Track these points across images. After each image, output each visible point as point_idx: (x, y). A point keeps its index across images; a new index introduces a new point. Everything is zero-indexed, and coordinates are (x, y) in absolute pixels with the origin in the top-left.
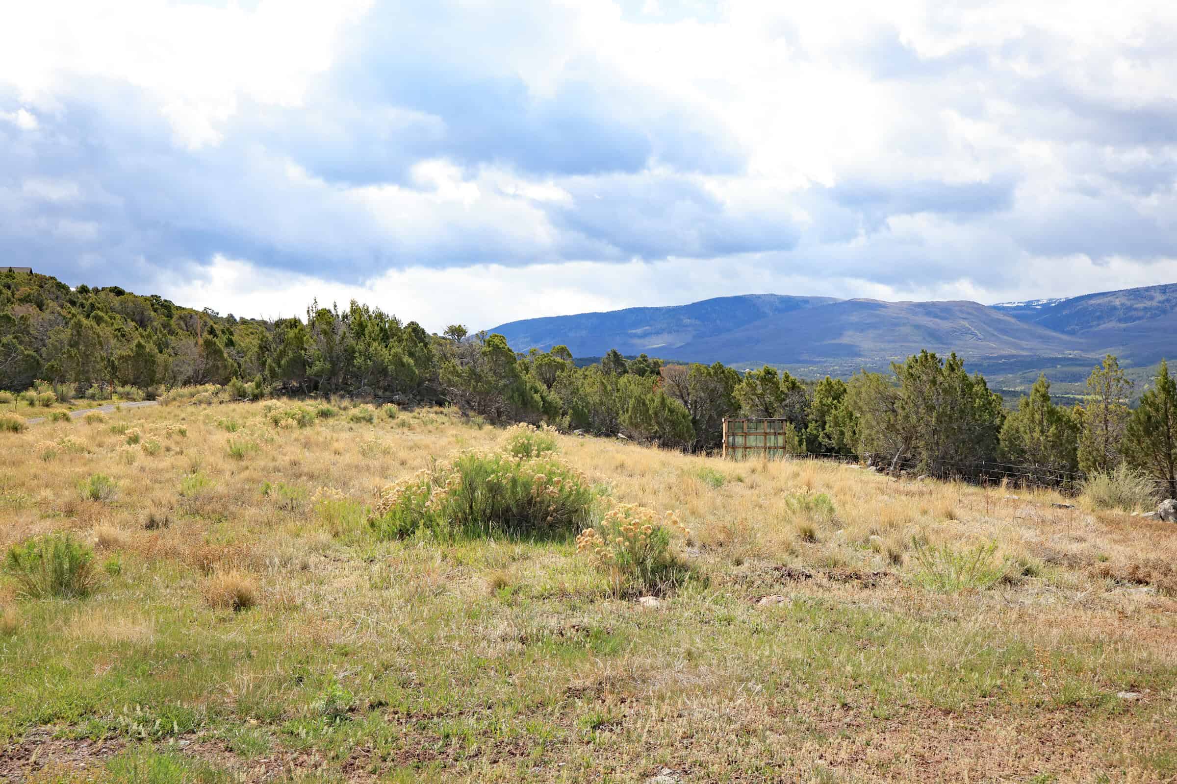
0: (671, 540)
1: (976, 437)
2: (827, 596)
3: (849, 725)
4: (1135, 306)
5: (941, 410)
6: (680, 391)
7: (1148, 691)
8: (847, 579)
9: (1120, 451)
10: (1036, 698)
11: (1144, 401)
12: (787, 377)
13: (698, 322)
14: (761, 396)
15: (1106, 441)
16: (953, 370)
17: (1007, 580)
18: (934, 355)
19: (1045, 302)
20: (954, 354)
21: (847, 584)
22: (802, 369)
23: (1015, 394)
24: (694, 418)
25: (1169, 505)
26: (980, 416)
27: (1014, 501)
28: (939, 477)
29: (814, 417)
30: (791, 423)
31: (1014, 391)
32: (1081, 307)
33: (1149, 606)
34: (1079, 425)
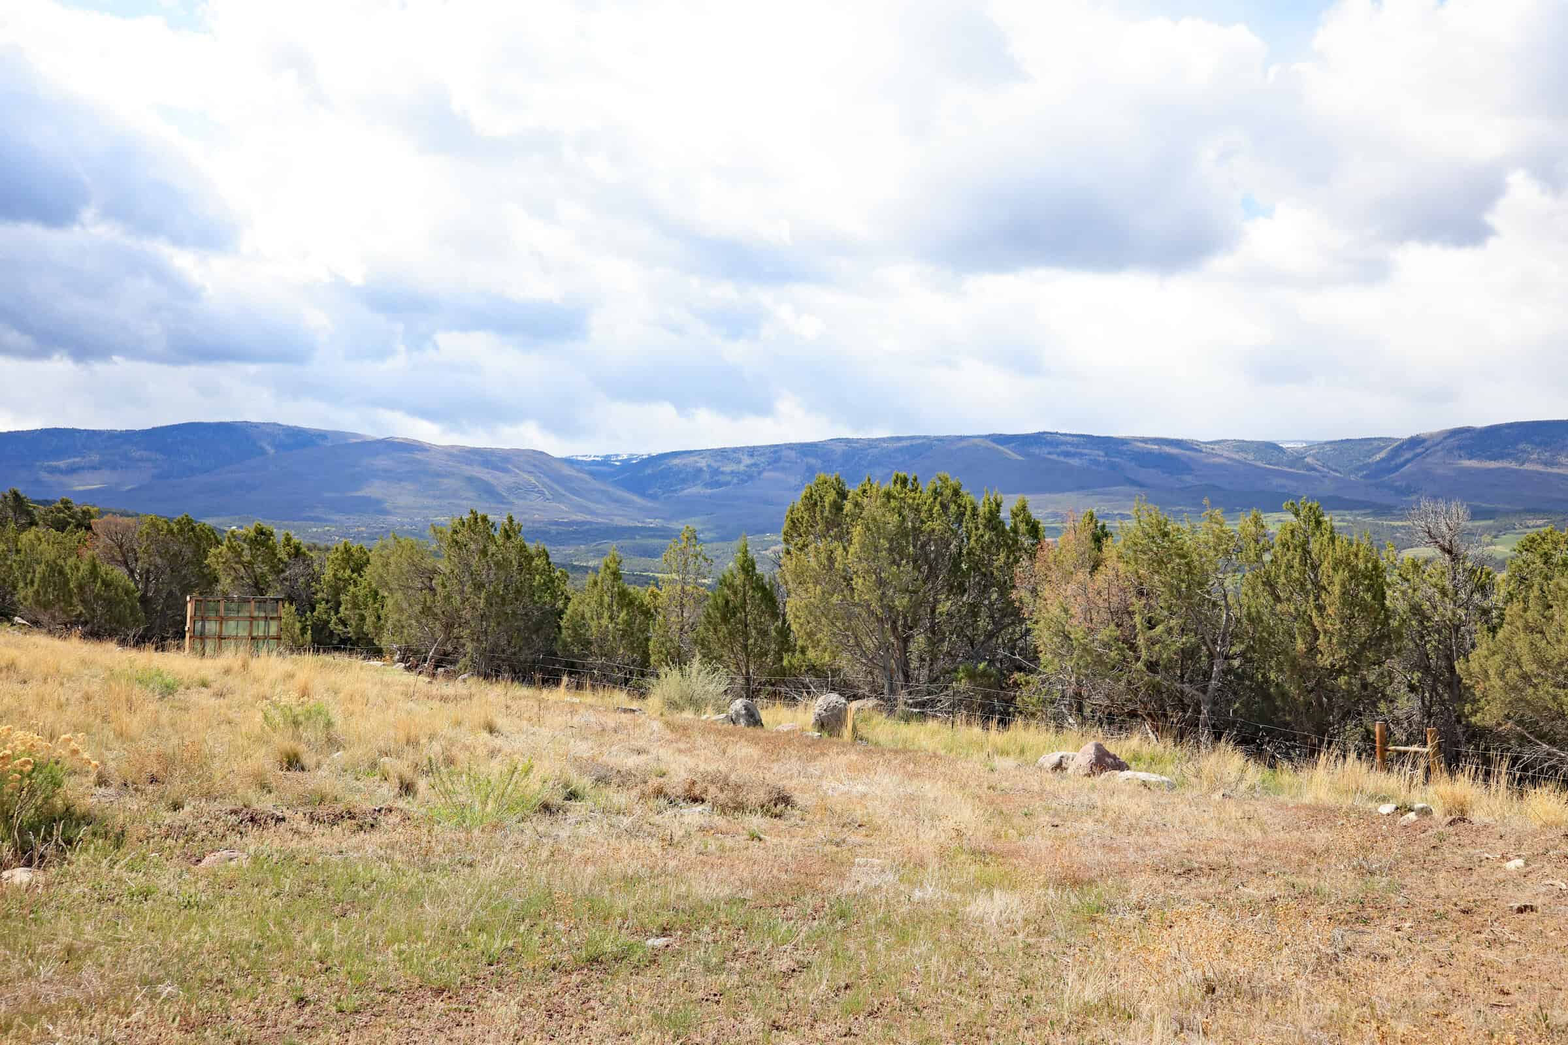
0: (66, 780)
1: (534, 624)
2: (304, 844)
3: (300, 1028)
4: (721, 469)
5: (492, 588)
6: (123, 555)
7: (679, 933)
8: (337, 819)
9: (696, 642)
10: (552, 959)
11: (723, 582)
12: (288, 539)
13: (159, 456)
14: (249, 565)
15: (681, 630)
16: (509, 537)
17: (546, 808)
18: (486, 517)
19: (625, 457)
20: (511, 517)
21: (335, 827)
22: (315, 530)
23: (585, 569)
24: (144, 596)
25: (741, 705)
26: (540, 597)
27: (572, 704)
28: (486, 676)
29: (325, 596)
30: (291, 604)
31: (586, 567)
32: (663, 466)
33: (701, 829)
34: (652, 610)
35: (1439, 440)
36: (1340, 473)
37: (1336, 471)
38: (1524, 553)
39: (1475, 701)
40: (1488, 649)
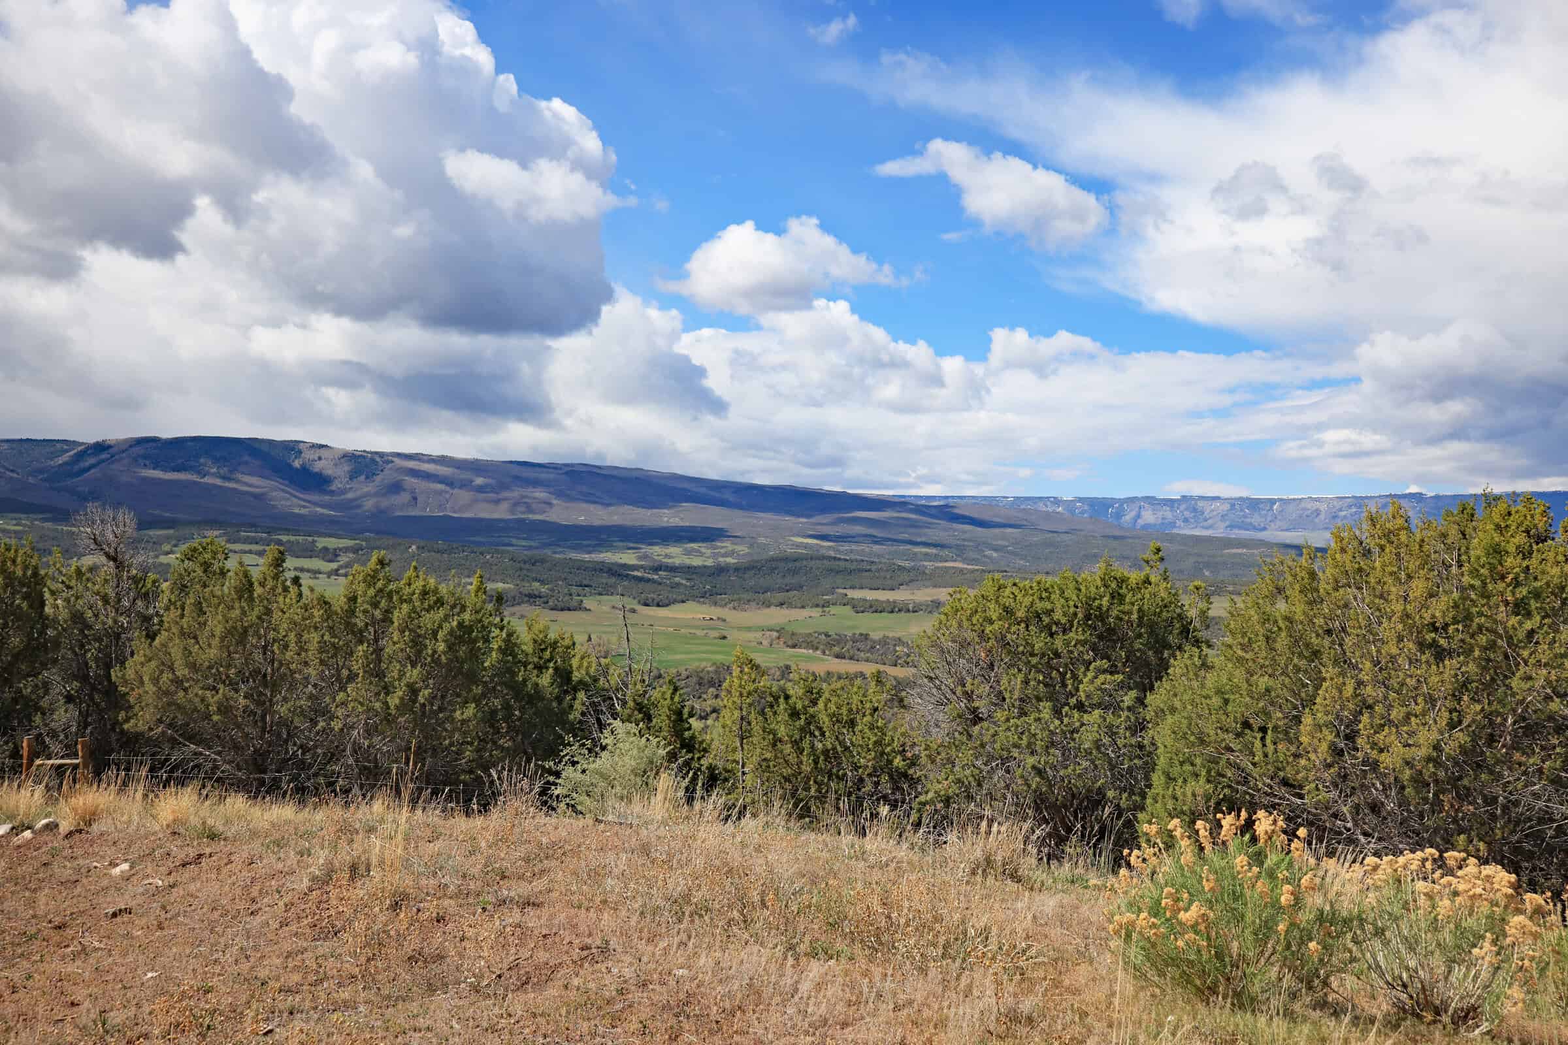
35: (124, 447)
36: (18, 474)
37: (12, 471)
38: (186, 562)
39: (131, 707)
40: (145, 655)
